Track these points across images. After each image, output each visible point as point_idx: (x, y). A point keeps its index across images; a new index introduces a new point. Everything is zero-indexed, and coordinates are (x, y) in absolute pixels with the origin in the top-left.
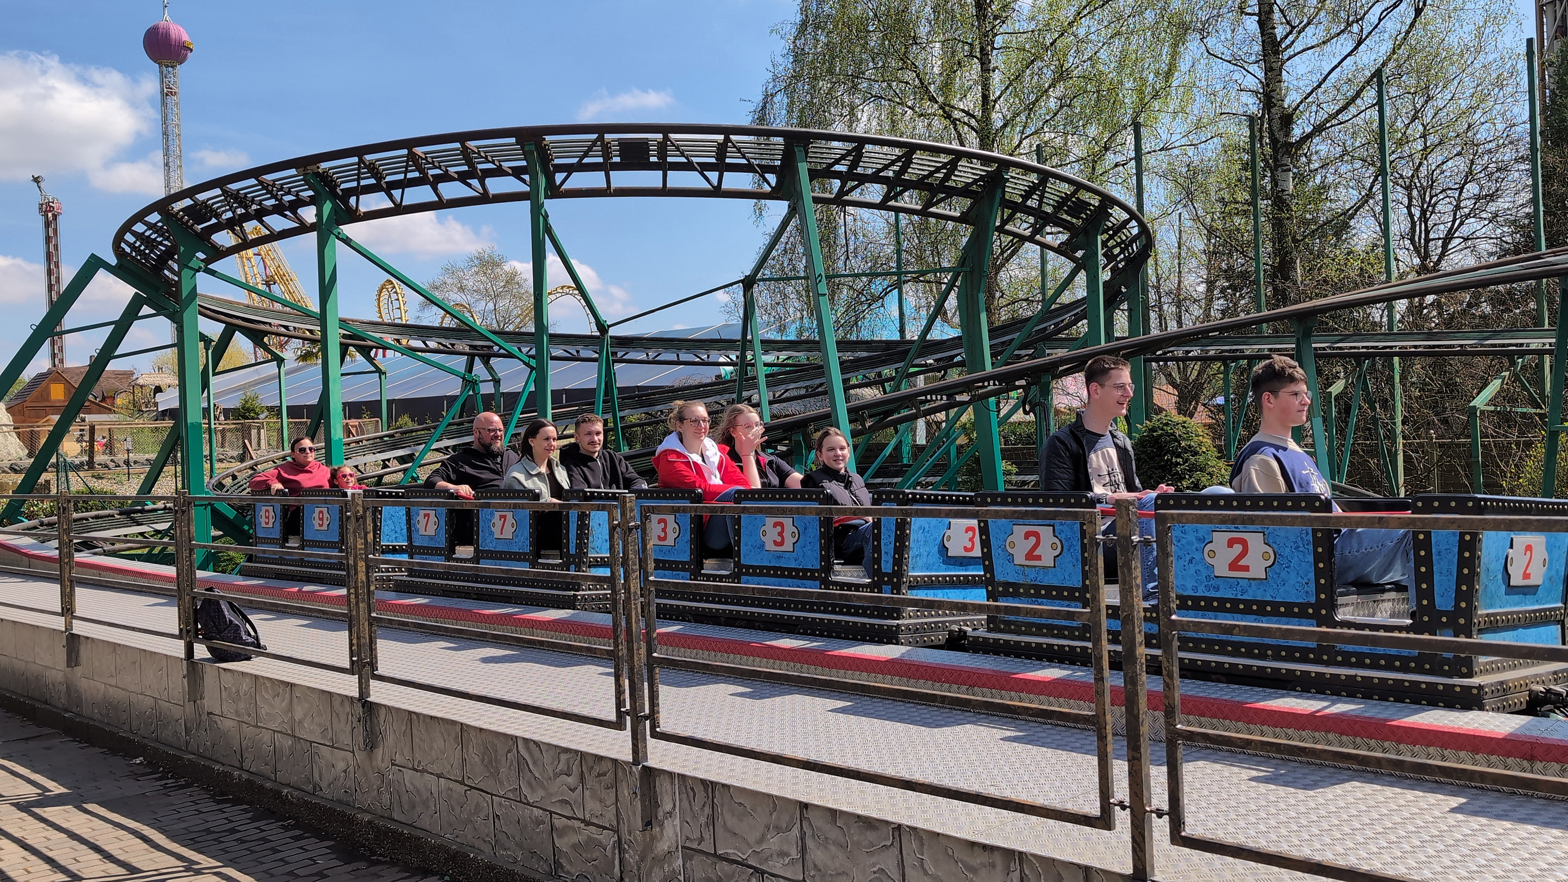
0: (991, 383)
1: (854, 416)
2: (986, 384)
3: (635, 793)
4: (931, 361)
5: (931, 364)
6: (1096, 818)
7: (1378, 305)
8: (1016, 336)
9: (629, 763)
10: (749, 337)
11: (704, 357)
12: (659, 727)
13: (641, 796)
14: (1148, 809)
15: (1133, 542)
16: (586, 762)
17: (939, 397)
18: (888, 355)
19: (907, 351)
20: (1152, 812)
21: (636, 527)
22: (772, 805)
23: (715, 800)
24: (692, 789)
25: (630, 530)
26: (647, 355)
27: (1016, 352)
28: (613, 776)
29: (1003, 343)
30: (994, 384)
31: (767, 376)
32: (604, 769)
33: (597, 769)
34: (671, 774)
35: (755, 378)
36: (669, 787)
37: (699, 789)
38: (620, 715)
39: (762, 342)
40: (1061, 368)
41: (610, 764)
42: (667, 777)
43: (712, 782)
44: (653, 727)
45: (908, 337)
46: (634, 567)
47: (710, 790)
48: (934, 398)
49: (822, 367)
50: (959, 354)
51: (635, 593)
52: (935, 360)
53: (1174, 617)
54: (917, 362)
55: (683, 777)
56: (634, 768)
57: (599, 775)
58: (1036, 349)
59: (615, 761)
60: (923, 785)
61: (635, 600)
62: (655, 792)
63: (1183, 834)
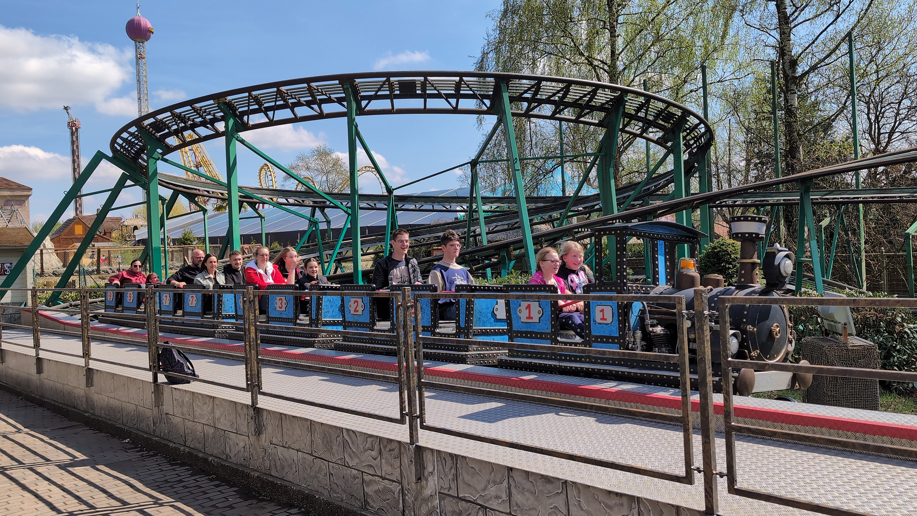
0: (618, 221)
1: (536, 241)
2: (614, 221)
3: (411, 461)
4: (581, 209)
5: (581, 210)
6: (683, 478)
7: (850, 173)
8: (631, 193)
9: (408, 443)
10: (474, 195)
11: (448, 207)
12: (425, 422)
13: (415, 463)
14: (714, 472)
15: (704, 314)
16: (382, 443)
17: (586, 230)
18: (556, 205)
19: (567, 203)
20: (717, 474)
21: (412, 306)
22: (491, 468)
23: (458, 465)
24: (444, 459)
25: (408, 308)
26: (416, 206)
27: (632, 203)
28: (398, 451)
29: (624, 197)
30: (619, 222)
31: (485, 218)
32: (393, 447)
33: (389, 447)
34: (432, 450)
35: (478, 219)
36: (431, 458)
37: (448, 459)
38: (402, 415)
39: (482, 198)
40: (659, 212)
41: (396, 444)
42: (429, 451)
43: (456, 455)
44: (422, 422)
45: (567, 195)
46: (410, 330)
47: (455, 459)
48: (583, 230)
49: (517, 212)
50: (598, 204)
51: (411, 344)
52: (583, 208)
53: (730, 359)
54: (572, 209)
55: (439, 452)
56: (411, 446)
57: (390, 450)
58: (643, 200)
59: (399, 442)
60: (579, 457)
61: (411, 348)
62: (423, 460)
63: (736, 487)
